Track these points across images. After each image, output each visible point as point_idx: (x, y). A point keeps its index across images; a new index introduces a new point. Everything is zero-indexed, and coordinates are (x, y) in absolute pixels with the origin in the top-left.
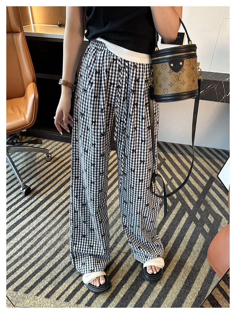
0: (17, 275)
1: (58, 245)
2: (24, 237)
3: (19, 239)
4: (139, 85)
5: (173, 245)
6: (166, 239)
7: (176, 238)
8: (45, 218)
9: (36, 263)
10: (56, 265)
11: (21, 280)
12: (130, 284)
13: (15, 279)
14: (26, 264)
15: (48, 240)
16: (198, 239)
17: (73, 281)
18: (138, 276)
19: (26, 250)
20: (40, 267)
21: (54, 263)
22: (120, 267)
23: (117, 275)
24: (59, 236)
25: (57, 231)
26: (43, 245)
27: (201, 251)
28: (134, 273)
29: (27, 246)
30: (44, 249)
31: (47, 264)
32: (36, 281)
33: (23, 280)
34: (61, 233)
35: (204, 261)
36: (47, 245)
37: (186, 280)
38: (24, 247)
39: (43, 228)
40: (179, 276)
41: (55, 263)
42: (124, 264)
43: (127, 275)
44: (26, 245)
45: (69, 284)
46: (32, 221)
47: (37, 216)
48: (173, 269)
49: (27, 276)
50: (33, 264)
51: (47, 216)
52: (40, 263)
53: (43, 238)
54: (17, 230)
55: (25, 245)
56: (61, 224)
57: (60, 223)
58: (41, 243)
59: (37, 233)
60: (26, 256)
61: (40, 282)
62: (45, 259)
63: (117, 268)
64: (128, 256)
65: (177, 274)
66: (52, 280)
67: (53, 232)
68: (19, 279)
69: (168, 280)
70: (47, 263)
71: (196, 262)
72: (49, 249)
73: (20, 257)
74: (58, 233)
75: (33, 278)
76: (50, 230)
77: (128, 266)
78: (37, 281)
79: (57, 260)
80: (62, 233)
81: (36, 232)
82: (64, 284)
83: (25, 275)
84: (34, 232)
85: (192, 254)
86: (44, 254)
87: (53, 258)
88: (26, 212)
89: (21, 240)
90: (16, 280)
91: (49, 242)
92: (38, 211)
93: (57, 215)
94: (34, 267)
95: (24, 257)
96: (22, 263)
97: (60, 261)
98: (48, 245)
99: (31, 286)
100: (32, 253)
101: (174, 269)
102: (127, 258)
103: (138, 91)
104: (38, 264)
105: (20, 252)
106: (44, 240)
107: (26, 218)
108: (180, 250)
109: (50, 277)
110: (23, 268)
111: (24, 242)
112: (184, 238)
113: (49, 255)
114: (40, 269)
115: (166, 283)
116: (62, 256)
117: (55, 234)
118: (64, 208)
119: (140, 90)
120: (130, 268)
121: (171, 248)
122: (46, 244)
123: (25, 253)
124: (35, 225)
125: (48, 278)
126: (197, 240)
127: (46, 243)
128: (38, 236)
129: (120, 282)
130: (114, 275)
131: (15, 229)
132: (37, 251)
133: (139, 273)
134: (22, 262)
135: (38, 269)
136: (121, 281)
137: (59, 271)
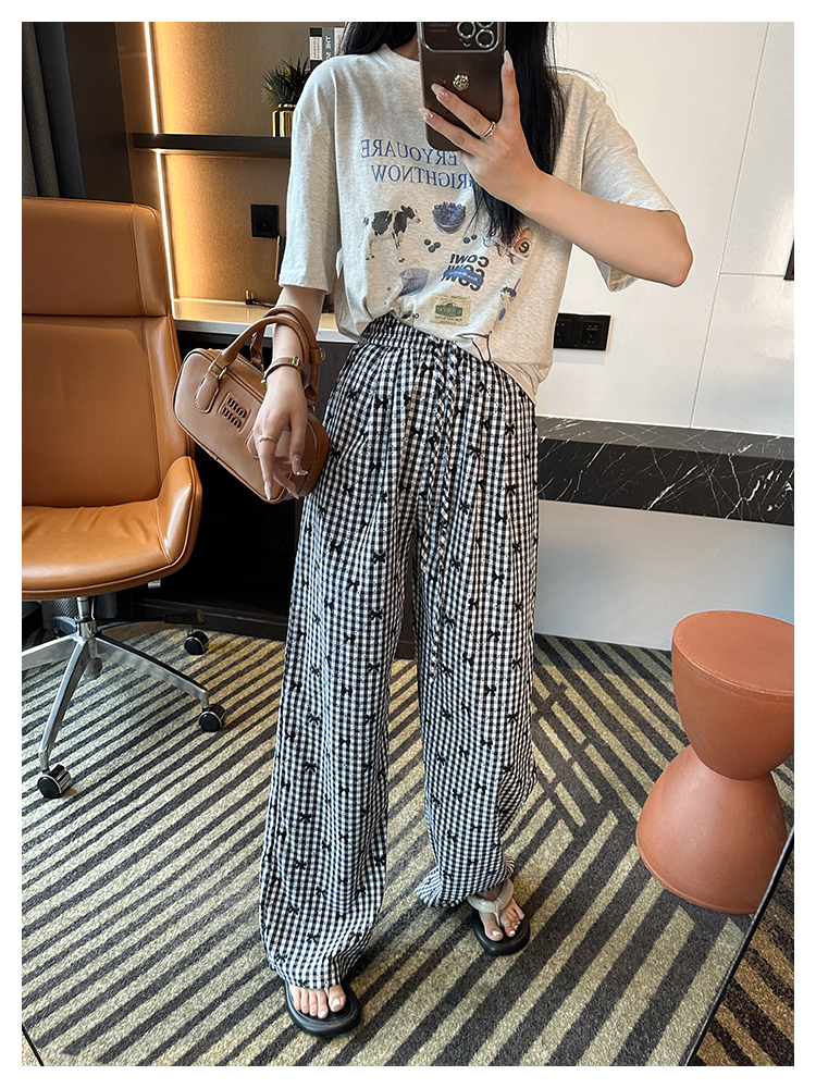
0: (79, 1005)
1: (216, 925)
2: (107, 904)
3: (92, 909)
4: (489, 436)
5: (587, 934)
6: (566, 919)
7: (597, 917)
8: (178, 853)
9: (142, 973)
10: (204, 980)
11: (89, 1023)
12: (444, 1042)
13: (70, 1017)
14: (108, 975)
15: (184, 912)
16: (672, 921)
17: (257, 1029)
18: (470, 1020)
19: (111, 935)
20: (154, 983)
21: (199, 974)
22: (414, 992)
23: (400, 1015)
24: (219, 903)
25: (215, 890)
26: (166, 924)
27: (682, 953)
28: (457, 1010)
29: (116, 924)
30: (169, 935)
31: (175, 976)
32: (136, 1024)
33: (97, 1021)
34: (225, 894)
35: (691, 981)
36: (180, 923)
37: (631, 1035)
38: (108, 927)
39: (170, 881)
40: (608, 1023)
41: (204, 975)
42: (424, 982)
43: (434, 1016)
44: (113, 923)
45: (242, 1037)
46: (135, 858)
47: (152, 846)
48: (588, 1000)
49: (111, 1011)
50: (133, 976)
51: (182, 847)
52: (154, 973)
53: (168, 905)
54: (88, 886)
55: (109, 923)
56: (227, 869)
57: (223, 868)
58: (161, 919)
59: (151, 895)
60: (110, 951)
61: (151, 1028)
62: (170, 961)
63: (402, 994)
64: (440, 962)
65: (600, 1017)
66: (188, 1024)
67: (200, 890)
68: (83, 1019)
69: (569, 1033)
70: (177, 973)
71: (664, 983)
72: (186, 935)
73: (93, 955)
74: (216, 894)
75: (129, 1016)
76: (190, 886)
77: (437, 990)
78: (140, 1025)
79: (211, 967)
80: (228, 895)
81: (147, 892)
82: (227, 1037)
83: (104, 1006)
84: (140, 892)
85: (651, 958)
86: (169, 948)
87: (197, 959)
88: (119, 832)
89: (99, 910)
90: (75, 1022)
91: (185, 918)
92: (156, 830)
93: (216, 844)
94: (134, 983)
95: (105, 954)
96: (97, 973)
97: (217, 970)
98: (183, 925)
99: (119, 1040)
100: (130, 945)
101: (591, 1002)
102: (435, 967)
103: (487, 452)
104: (147, 976)
105: (95, 939)
106: (171, 910)
107: (117, 848)
108: (612, 947)
109: (184, 1016)
110: (101, 986)
111: (106, 915)
112: (624, 917)
113: (184, 950)
114: (153, 990)
115: (562, 1043)
116: (224, 955)
117: (206, 897)
118: (240, 822)
119: (492, 449)
120: (444, 996)
121: (583, 942)
122: (175, 923)
123: (110, 944)
124: (144, 871)
125: (178, 1018)
126: (666, 924)
127: (175, 919)
128: (153, 902)
129: (410, 1037)
130: (392, 1014)
131: (80, 880)
132: (147, 939)
133: (472, 1011)
134: (97, 969)
135: (145, 991)
136: (414, 1033)
137: (213, 997)
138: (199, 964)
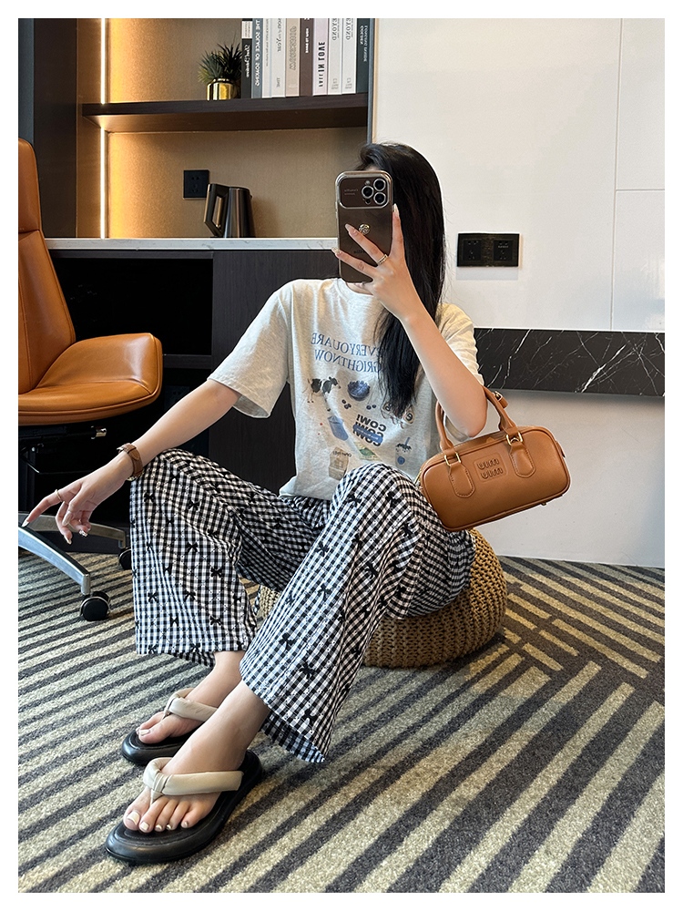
76: (75, 717)
93: (109, 687)
97: (106, 789)
98: (63, 749)
138: (83, 785)
